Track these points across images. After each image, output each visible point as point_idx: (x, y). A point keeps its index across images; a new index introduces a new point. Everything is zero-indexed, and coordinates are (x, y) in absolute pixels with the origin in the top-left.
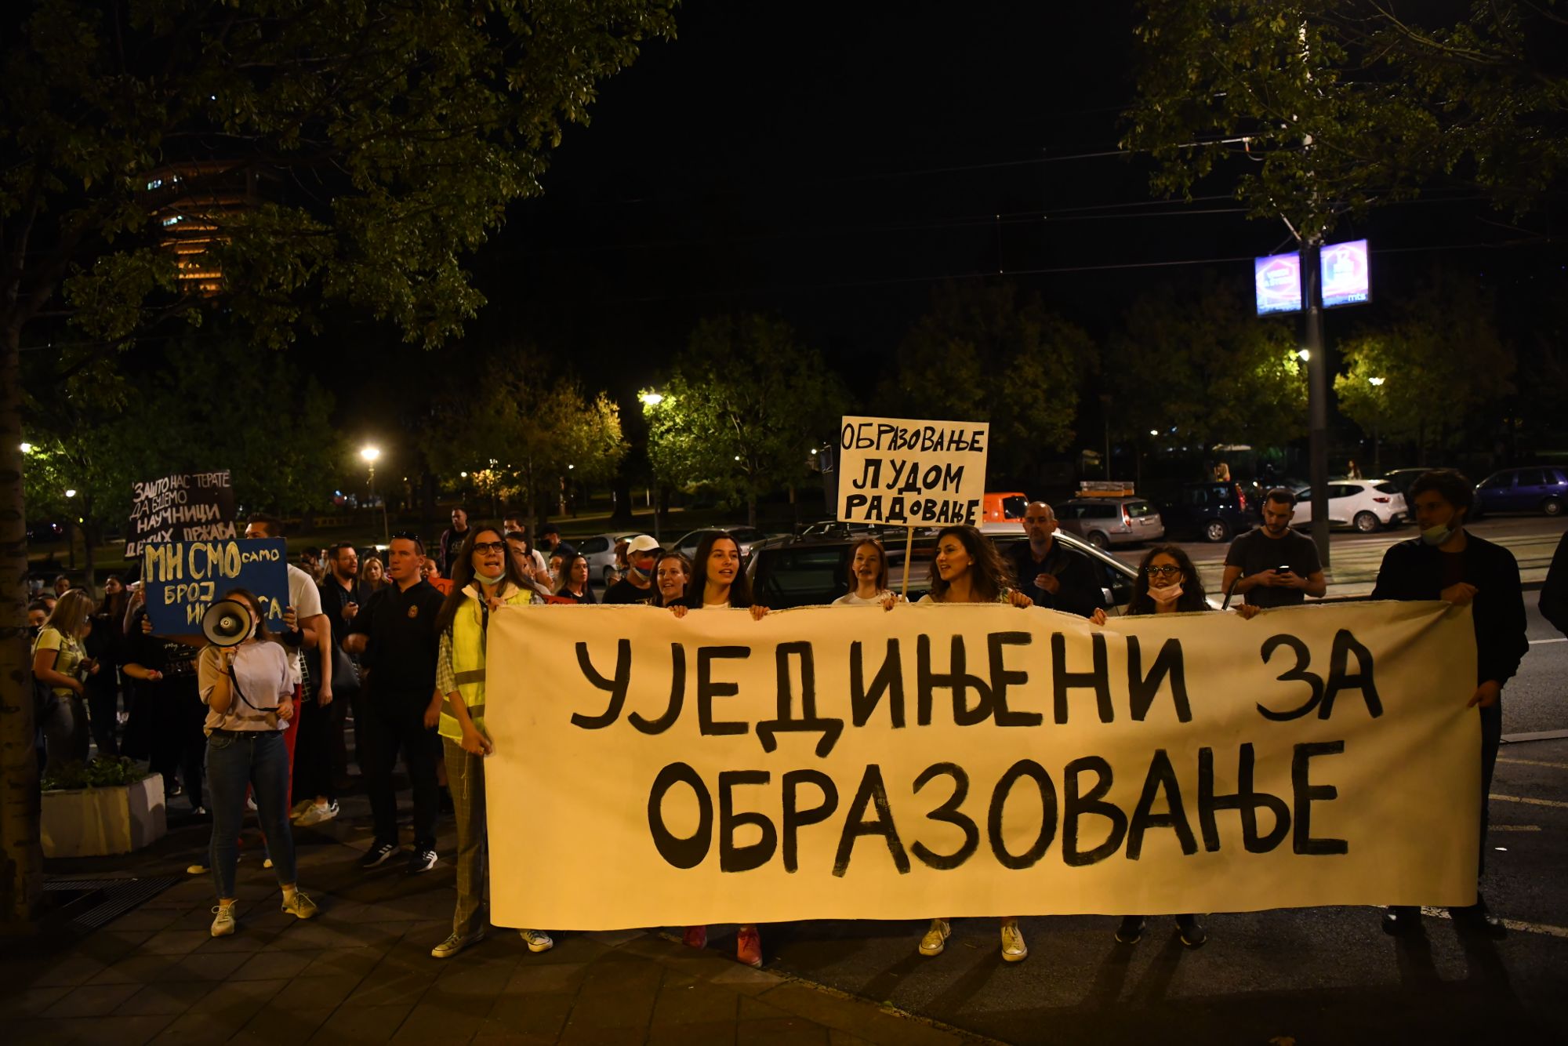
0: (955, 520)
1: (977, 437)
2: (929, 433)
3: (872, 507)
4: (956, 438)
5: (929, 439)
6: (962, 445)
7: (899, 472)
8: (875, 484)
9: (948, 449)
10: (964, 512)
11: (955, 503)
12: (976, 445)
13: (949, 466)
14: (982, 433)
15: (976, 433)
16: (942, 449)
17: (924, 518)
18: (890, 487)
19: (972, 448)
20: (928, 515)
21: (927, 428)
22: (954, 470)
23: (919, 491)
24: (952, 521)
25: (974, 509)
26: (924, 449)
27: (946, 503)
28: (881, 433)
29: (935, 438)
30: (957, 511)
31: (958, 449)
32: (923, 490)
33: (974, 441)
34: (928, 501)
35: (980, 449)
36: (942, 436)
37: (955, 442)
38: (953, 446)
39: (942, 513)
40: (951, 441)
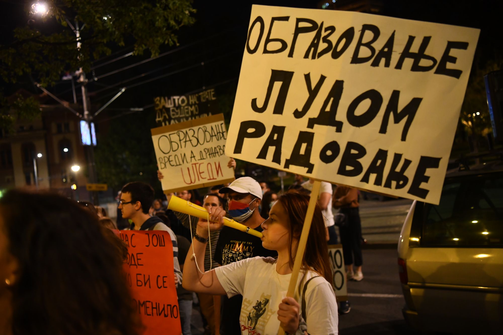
0: (394, 183)
1: (453, 52)
2: (369, 35)
3: (269, 142)
4: (415, 49)
5: (368, 45)
6: (424, 63)
7: (313, 93)
8: (279, 109)
9: (399, 66)
10: (410, 173)
11: (398, 157)
12: (449, 66)
13: (396, 95)
14: (463, 46)
15: (451, 45)
16: (387, 64)
17: (342, 171)
18: (298, 114)
19: (442, 70)
20: (349, 168)
21: (366, 27)
22: (403, 103)
23: (339, 126)
24: (388, 185)
25: (429, 172)
26: (356, 60)
27: (382, 154)
28: (298, 31)
29: (378, 45)
30: (398, 169)
31: (416, 68)
32: (347, 125)
33: (447, 58)
34: (351, 145)
35: (456, 74)
36: (390, 43)
37: (412, 55)
38: (408, 62)
39: (373, 168)
40: (406, 54)
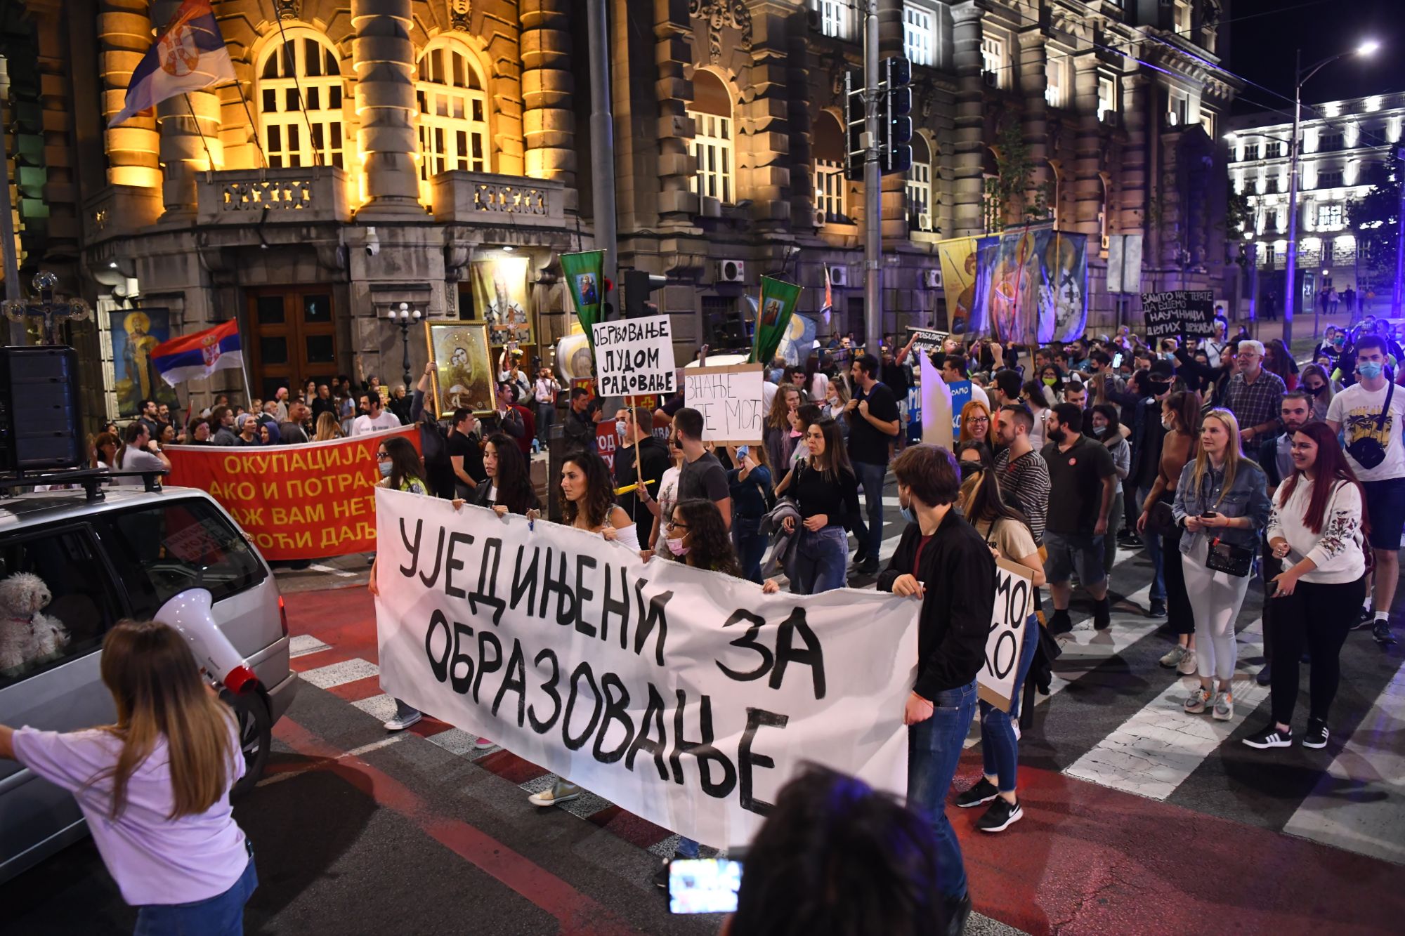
0: (660, 387)
1: (663, 326)
2: (632, 328)
3: (614, 385)
4: (650, 329)
5: (633, 332)
6: (655, 333)
7: (621, 358)
8: (613, 370)
9: (646, 337)
10: (664, 382)
11: (658, 376)
12: (663, 332)
13: (649, 349)
14: (665, 322)
15: (661, 323)
16: (642, 338)
17: (640, 389)
18: (619, 369)
19: (662, 335)
20: (642, 386)
21: (630, 325)
22: (653, 353)
23: (633, 369)
24: (658, 389)
25: (670, 379)
26: (631, 340)
27: (652, 377)
28: (610, 332)
29: (637, 331)
30: (659, 381)
31: (653, 336)
32: (636, 369)
33: (662, 329)
34: (640, 376)
35: (666, 335)
36: (640, 329)
38: (649, 334)
39: (652, 384)
40: (647, 332)
